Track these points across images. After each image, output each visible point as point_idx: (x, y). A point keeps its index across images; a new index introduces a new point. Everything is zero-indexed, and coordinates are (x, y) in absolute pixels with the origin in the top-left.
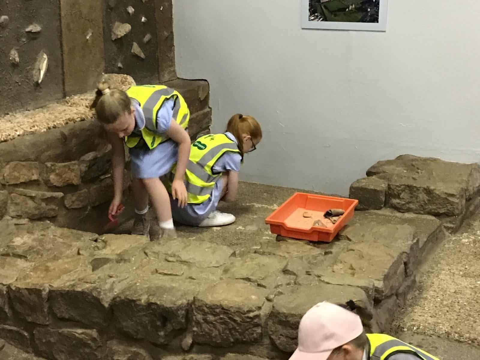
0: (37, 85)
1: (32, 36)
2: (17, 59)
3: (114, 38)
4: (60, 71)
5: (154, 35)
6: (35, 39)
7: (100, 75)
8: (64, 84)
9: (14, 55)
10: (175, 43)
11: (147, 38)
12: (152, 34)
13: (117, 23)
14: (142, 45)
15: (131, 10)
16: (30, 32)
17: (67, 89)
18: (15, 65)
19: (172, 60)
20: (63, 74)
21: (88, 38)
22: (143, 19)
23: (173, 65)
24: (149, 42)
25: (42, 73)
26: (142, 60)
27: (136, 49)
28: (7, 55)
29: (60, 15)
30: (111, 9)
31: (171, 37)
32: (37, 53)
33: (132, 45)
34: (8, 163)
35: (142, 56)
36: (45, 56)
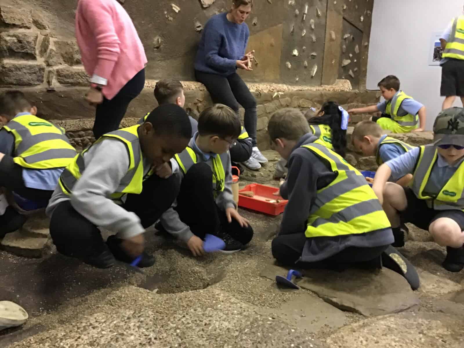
0: (312, 77)
1: (313, 57)
2: (307, 65)
3: (343, 65)
4: (321, 74)
5: (359, 68)
6: (314, 58)
7: (335, 79)
8: (321, 79)
9: (306, 63)
10: (367, 74)
11: (356, 69)
12: (358, 68)
13: (345, 60)
14: (353, 72)
15: (351, 55)
16: (313, 55)
17: (323, 81)
18: (305, 67)
19: (365, 81)
20: (322, 75)
21: (333, 63)
22: (355, 61)
23: (365, 83)
24: (356, 71)
25: (315, 72)
26: (353, 78)
27: (351, 72)
28: (303, 62)
29: (324, 51)
30: (343, 53)
31: (365, 71)
32: (314, 64)
33: (349, 71)
34: (302, 98)
35: (353, 76)
36: (316, 66)
